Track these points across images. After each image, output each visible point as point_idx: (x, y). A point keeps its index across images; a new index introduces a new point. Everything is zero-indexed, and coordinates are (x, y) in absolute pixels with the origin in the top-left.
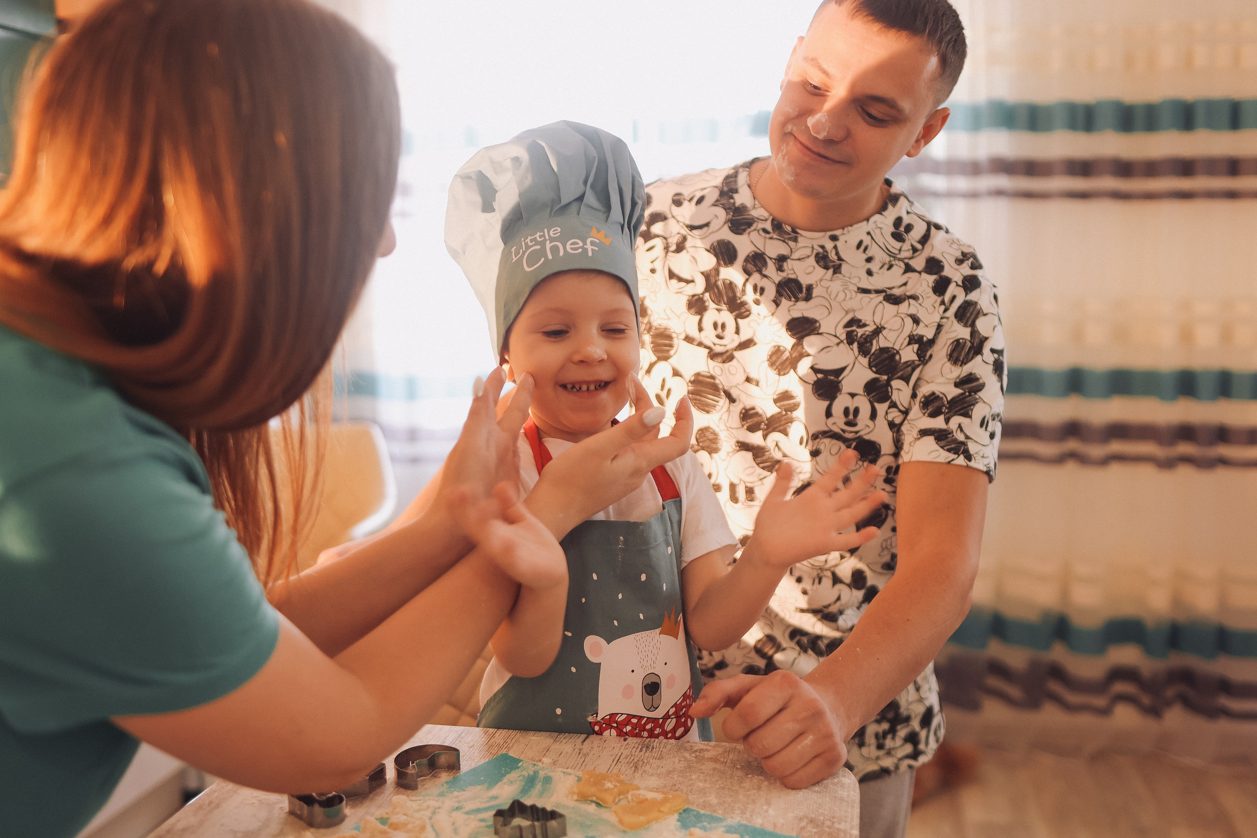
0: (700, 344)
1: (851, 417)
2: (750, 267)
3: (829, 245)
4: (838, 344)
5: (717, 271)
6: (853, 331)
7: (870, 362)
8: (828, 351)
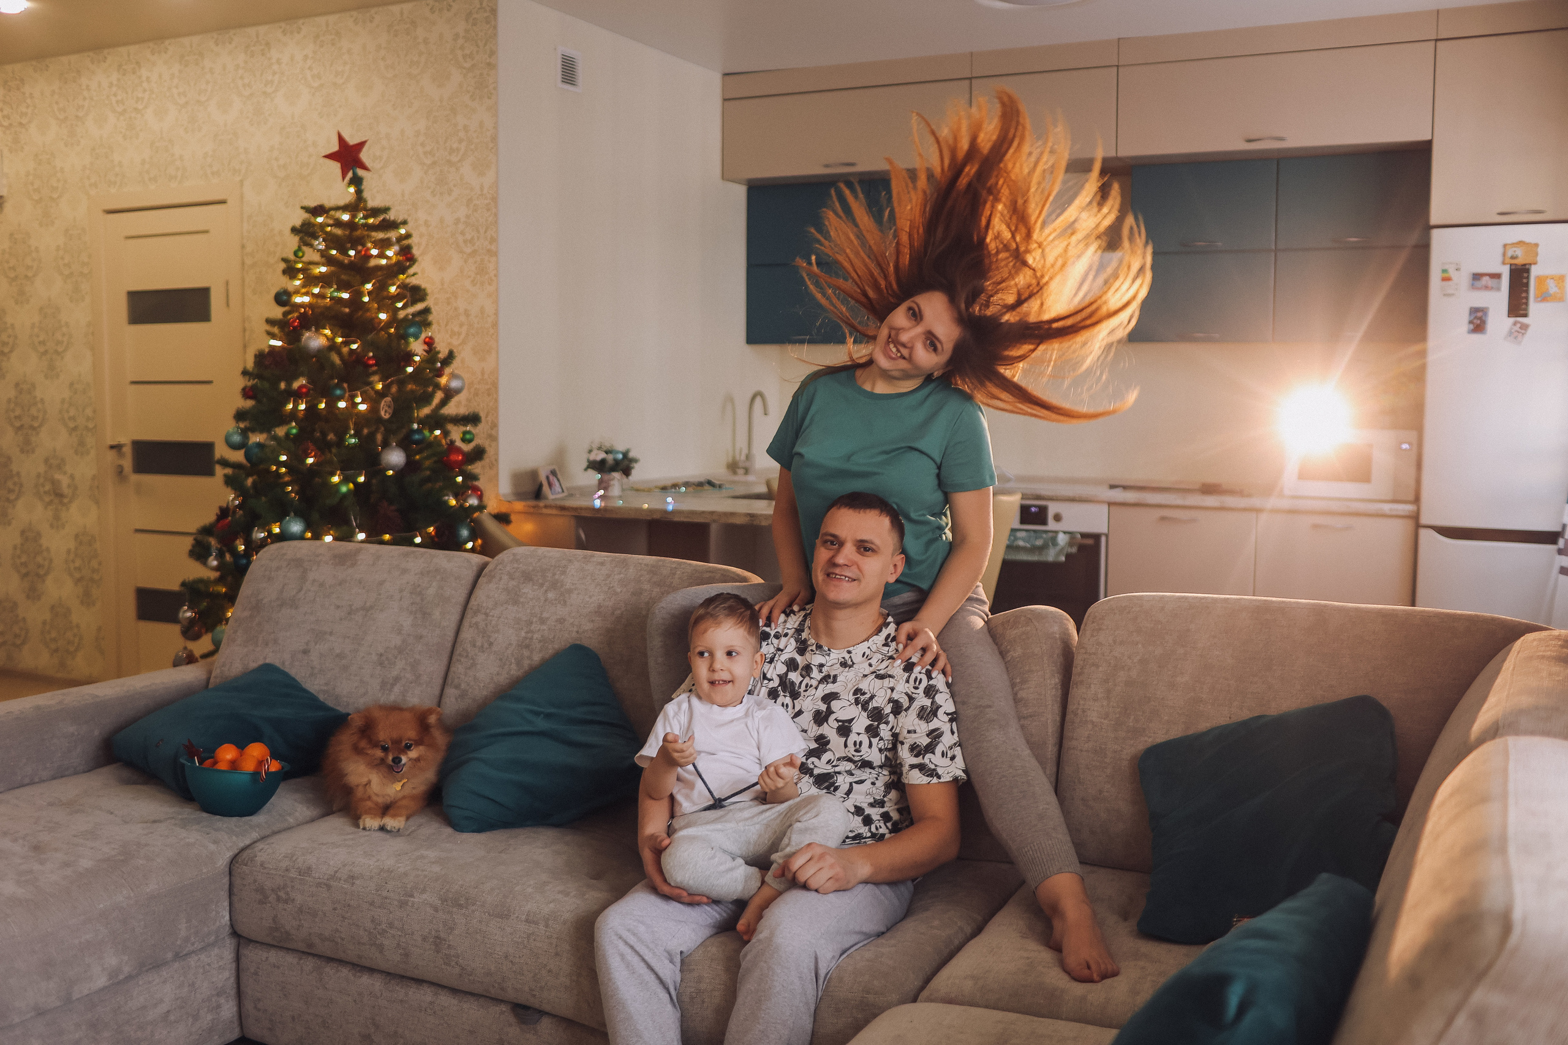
1: (858, 746)
4: (850, 705)
5: (786, 674)
6: (858, 698)
7: (868, 715)
8: (844, 709)
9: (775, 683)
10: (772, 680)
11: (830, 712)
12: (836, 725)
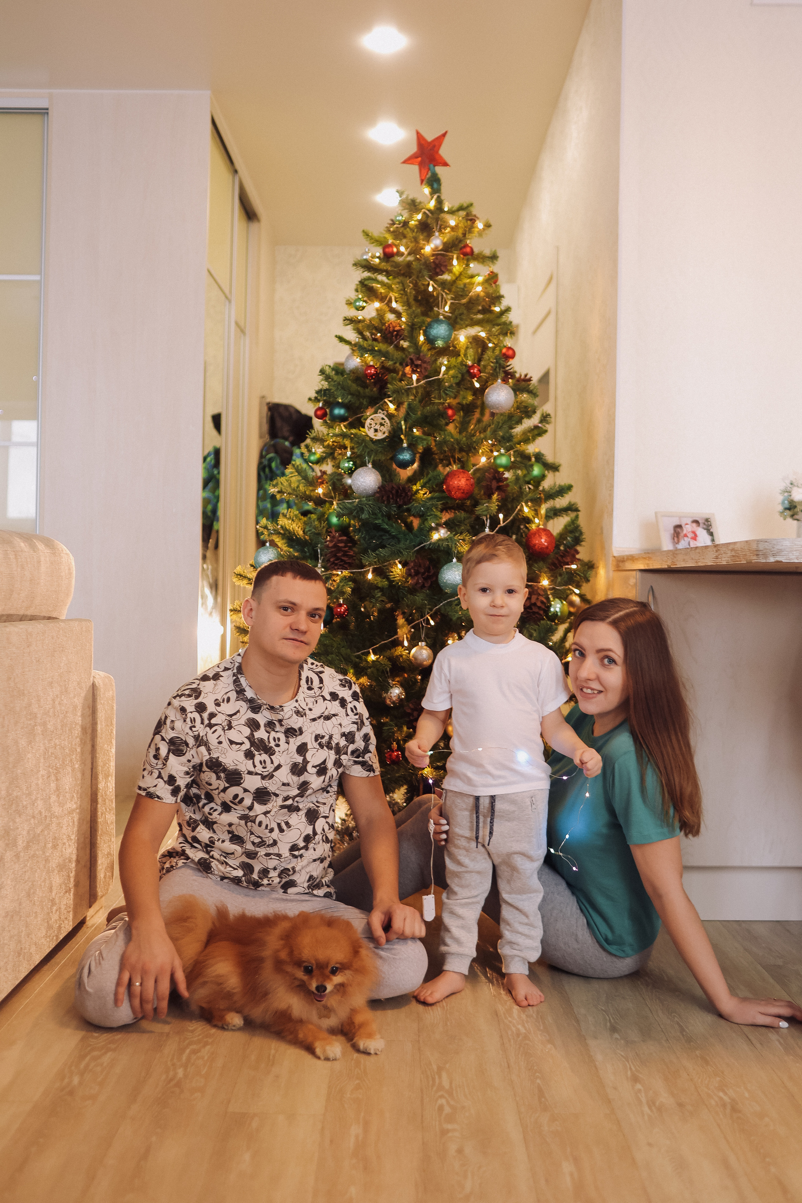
0: (257, 774)
2: (268, 729)
3: (297, 705)
4: (317, 751)
5: (252, 735)
8: (316, 756)
9: (247, 745)
10: (244, 743)
11: (306, 762)
12: (315, 770)
